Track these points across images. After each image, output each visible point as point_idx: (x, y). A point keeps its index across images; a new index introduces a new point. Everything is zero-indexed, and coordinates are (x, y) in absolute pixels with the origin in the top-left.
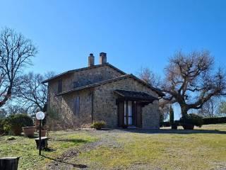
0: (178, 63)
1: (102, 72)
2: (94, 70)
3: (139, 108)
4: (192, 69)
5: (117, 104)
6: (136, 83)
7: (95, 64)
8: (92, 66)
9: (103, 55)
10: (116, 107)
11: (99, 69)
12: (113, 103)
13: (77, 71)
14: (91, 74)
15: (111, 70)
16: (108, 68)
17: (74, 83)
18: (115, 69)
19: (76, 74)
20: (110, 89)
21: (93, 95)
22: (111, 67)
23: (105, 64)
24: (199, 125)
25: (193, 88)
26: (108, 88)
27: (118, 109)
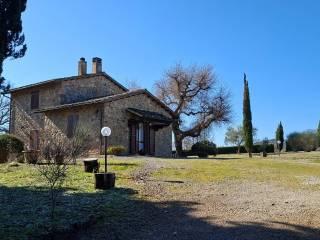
0: (176, 78)
1: (96, 84)
2: (87, 80)
3: (152, 131)
4: (191, 87)
5: (129, 126)
6: (149, 101)
7: (88, 72)
8: (84, 75)
9: (98, 61)
10: (128, 129)
11: (93, 80)
12: (124, 124)
13: (66, 80)
14: (82, 86)
15: (107, 82)
16: (103, 78)
17: (62, 96)
18: (112, 81)
19: (64, 84)
20: (121, 107)
21: (102, 113)
22: (108, 77)
23: (100, 74)
24: (214, 154)
25: (188, 112)
26: (119, 106)
27: (131, 132)
